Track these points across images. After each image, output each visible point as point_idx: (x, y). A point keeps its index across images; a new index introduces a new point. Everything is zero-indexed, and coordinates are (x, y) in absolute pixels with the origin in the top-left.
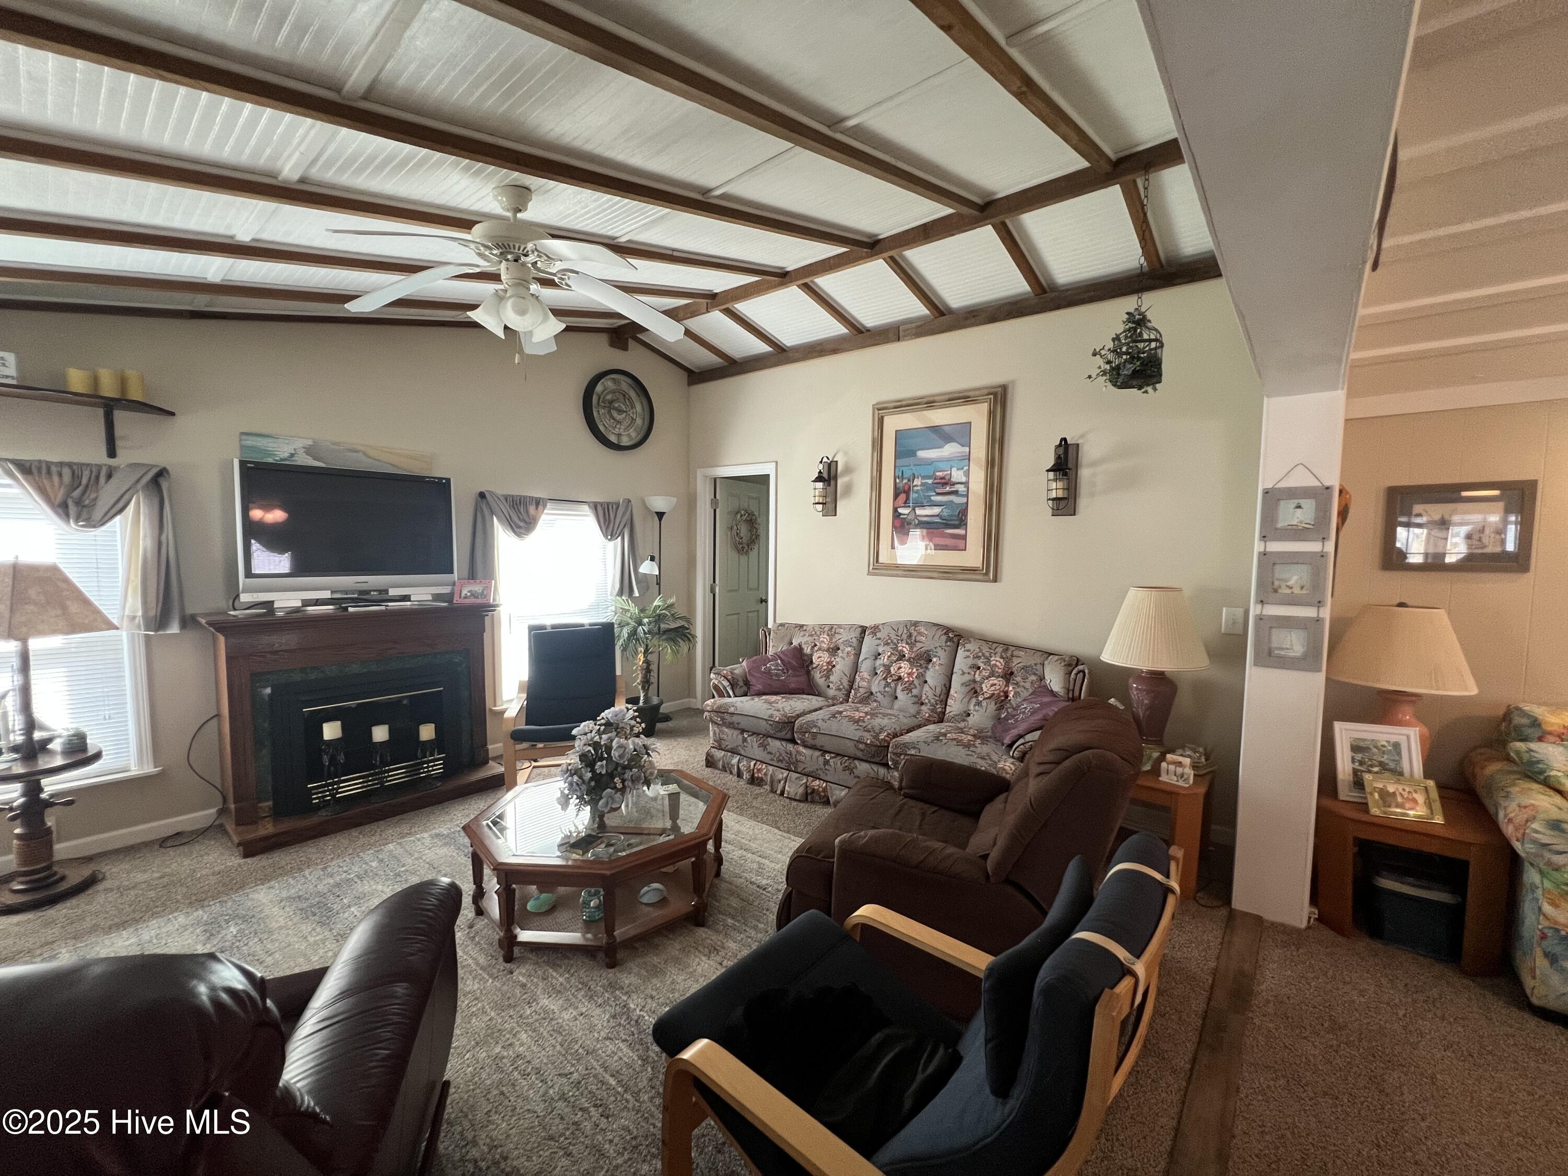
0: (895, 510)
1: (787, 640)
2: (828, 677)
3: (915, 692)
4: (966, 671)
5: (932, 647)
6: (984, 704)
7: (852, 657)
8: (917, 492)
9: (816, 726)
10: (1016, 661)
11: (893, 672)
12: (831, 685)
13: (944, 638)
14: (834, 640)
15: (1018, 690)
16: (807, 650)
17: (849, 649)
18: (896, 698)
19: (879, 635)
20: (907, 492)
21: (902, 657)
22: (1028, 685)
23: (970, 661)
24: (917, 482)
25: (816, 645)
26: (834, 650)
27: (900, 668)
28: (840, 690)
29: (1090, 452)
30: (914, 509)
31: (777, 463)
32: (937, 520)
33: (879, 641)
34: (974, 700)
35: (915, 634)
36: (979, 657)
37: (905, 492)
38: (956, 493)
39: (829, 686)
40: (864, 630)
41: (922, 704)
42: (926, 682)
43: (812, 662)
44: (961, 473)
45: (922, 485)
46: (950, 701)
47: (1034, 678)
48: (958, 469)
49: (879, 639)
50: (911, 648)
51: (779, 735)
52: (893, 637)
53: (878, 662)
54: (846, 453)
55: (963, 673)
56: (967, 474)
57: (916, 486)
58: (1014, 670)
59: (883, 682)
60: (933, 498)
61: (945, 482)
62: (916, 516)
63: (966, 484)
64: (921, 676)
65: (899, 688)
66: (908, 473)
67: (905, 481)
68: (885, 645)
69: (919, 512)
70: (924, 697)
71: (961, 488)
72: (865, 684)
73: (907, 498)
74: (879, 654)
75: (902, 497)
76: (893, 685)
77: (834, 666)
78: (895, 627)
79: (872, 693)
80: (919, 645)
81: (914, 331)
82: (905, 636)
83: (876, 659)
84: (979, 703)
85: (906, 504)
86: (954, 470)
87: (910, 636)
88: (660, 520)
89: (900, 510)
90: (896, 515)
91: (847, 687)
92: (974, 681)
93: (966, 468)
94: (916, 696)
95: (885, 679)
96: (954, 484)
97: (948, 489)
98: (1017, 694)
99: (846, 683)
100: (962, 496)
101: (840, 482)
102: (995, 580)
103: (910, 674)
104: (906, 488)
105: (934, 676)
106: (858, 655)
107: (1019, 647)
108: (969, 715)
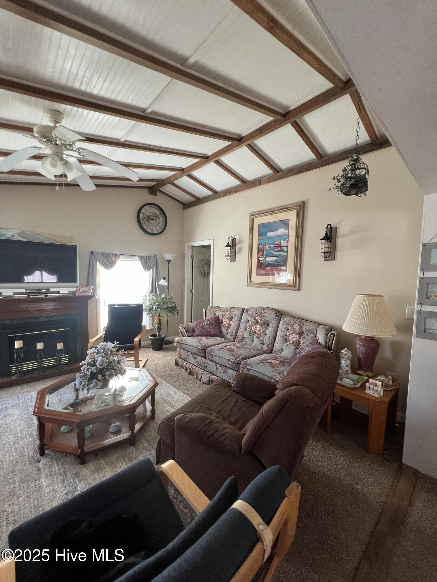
0: (258, 259)
1: (213, 313)
2: (228, 330)
3: (261, 338)
4: (283, 330)
5: (270, 319)
6: (289, 346)
7: (238, 322)
8: (267, 251)
9: (213, 352)
10: (305, 327)
11: (253, 329)
12: (229, 333)
13: (275, 315)
14: (231, 314)
15: (304, 340)
16: (221, 318)
17: (237, 318)
18: (254, 341)
19: (249, 313)
20: (263, 251)
21: (257, 323)
22: (309, 339)
23: (285, 326)
24: (267, 246)
25: (224, 316)
26: (231, 318)
27: (256, 327)
28: (231, 335)
29: (342, 231)
30: (265, 258)
31: (214, 240)
32: (275, 263)
33: (248, 315)
34: (285, 344)
35: (263, 313)
36: (288, 324)
37: (262, 251)
38: (282, 251)
39: (228, 334)
40: (243, 310)
41: (264, 344)
42: (266, 334)
43: (222, 323)
44: (285, 242)
45: (269, 247)
46: (275, 344)
47: (312, 335)
48: (284, 240)
49: (249, 314)
50: (261, 319)
51: (200, 354)
52: (254, 314)
53: (248, 324)
54: (239, 235)
55: (282, 331)
56: (287, 242)
57: (267, 248)
58: (304, 331)
59: (249, 333)
60: (273, 253)
61: (279, 246)
62: (267, 261)
63: (287, 246)
64: (264, 331)
65: (255, 336)
66: (263, 243)
67: (262, 246)
68: (251, 317)
69: (268, 259)
70: (265, 341)
71: (285, 248)
72: (241, 334)
73: (263, 253)
74: (248, 321)
75: (261, 253)
76: (252, 335)
77: (231, 325)
78: (255, 309)
79: (244, 338)
80: (264, 318)
81: (266, 180)
82: (259, 314)
83: (247, 323)
84: (287, 346)
85: (262, 257)
86: (282, 240)
87: (261, 313)
88: (169, 263)
89: (260, 259)
90: (259, 261)
91: (235, 334)
92: (286, 335)
93: (287, 240)
94: (261, 341)
95: (250, 332)
96: (282, 247)
97: (279, 249)
98: (304, 342)
99: (234, 333)
100: (285, 252)
101: (237, 247)
102: (299, 290)
103: (260, 330)
104: (263, 249)
105: (269, 332)
106: (240, 321)
107: (306, 320)
108: (283, 351)
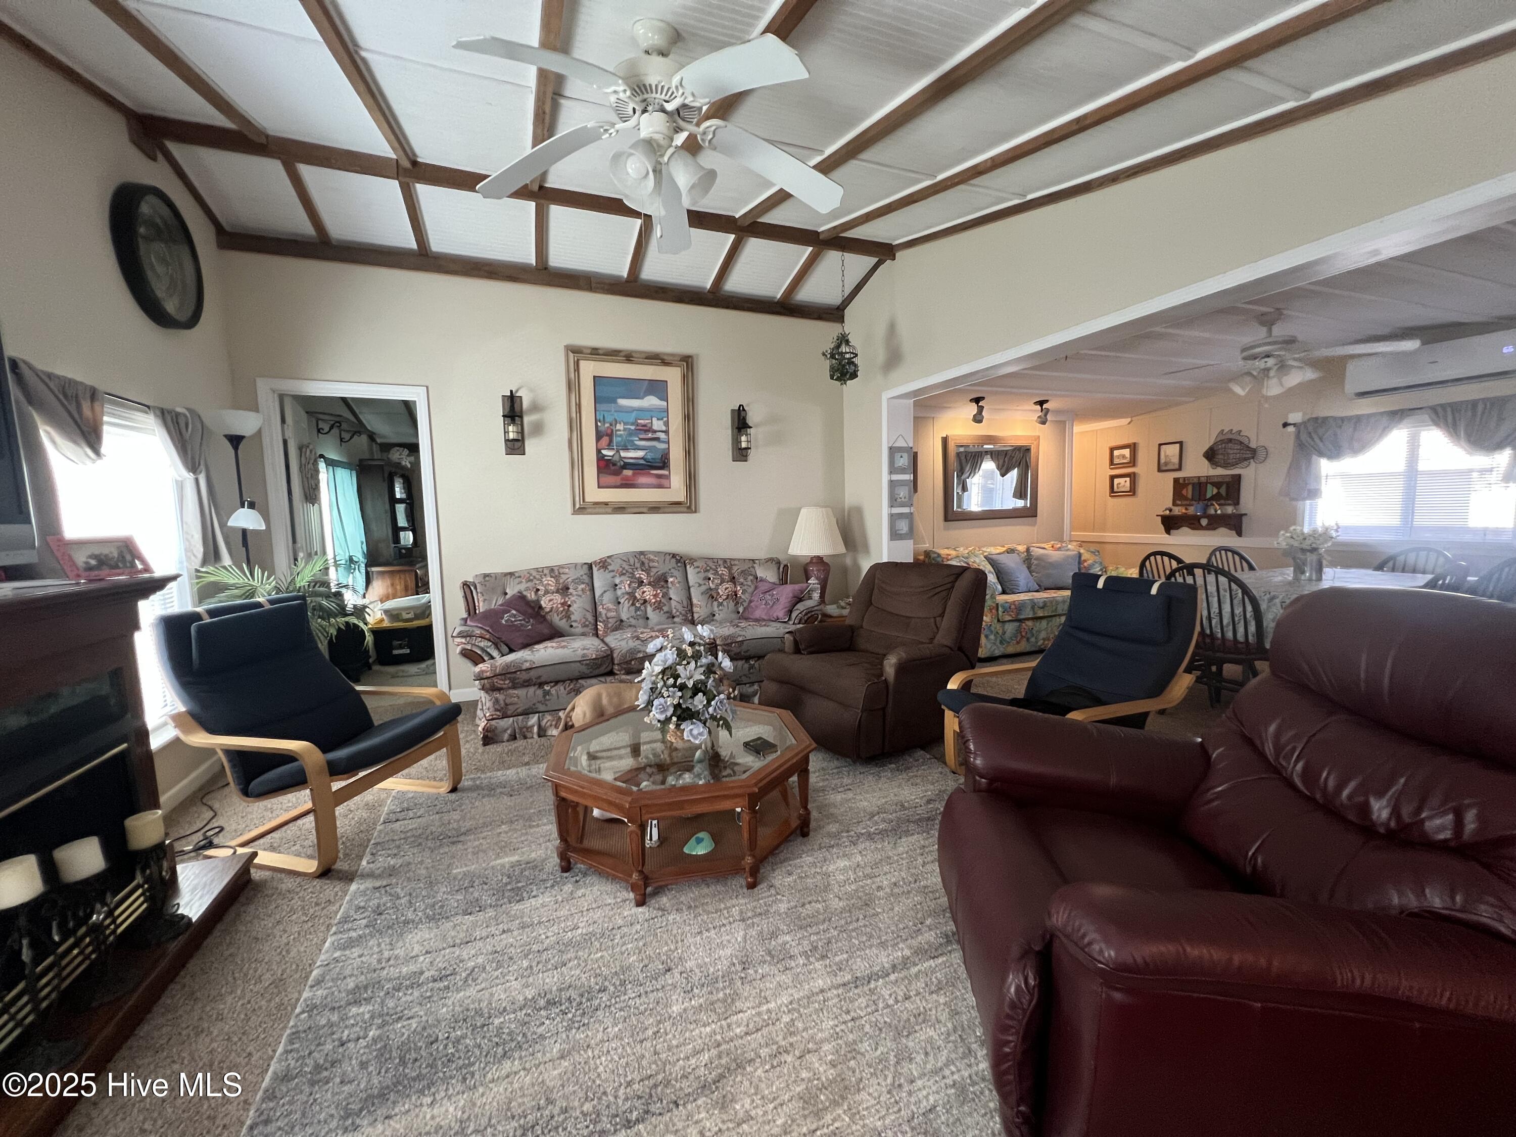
0: (599, 451)
1: (500, 590)
2: (568, 617)
3: (665, 609)
4: (702, 582)
5: (666, 570)
6: (725, 603)
7: (588, 593)
8: (621, 436)
10: (735, 568)
11: (638, 597)
12: (574, 624)
13: (674, 560)
14: (561, 581)
15: (745, 587)
16: (531, 596)
17: (583, 586)
18: (648, 618)
19: (610, 568)
20: (610, 435)
21: (641, 583)
22: (749, 583)
23: (702, 575)
24: (620, 427)
25: (538, 590)
26: (564, 590)
27: (644, 592)
28: (587, 626)
30: (618, 451)
31: (427, 387)
32: (642, 462)
33: (612, 574)
34: (715, 603)
35: (646, 562)
36: (708, 571)
37: (607, 435)
38: (657, 439)
39: (571, 626)
40: (590, 566)
41: (673, 617)
42: (670, 599)
43: (540, 607)
44: (661, 422)
45: (625, 430)
46: (695, 609)
47: (751, 577)
48: (658, 419)
49: (613, 571)
50: (648, 574)
52: (627, 567)
53: (619, 592)
54: (531, 390)
55: (700, 585)
56: (667, 424)
57: (619, 430)
58: (736, 575)
59: (633, 608)
60: (637, 443)
61: (647, 429)
62: (621, 458)
63: (666, 432)
64: (665, 595)
65: (649, 609)
66: (609, 419)
67: (607, 425)
68: (620, 576)
69: (623, 454)
70: (674, 611)
71: (662, 436)
72: (613, 614)
73: (611, 441)
74: (616, 585)
75: (605, 440)
76: (642, 608)
77: (569, 606)
78: (626, 558)
79: (622, 621)
80: (654, 571)
81: (606, 287)
82: (637, 565)
83: (615, 590)
84: (720, 604)
85: (609, 446)
86: (654, 420)
87: (643, 563)
88: (236, 448)
89: (604, 452)
90: (601, 458)
91: (593, 621)
92: (710, 589)
93: (665, 419)
94: (667, 612)
95: (633, 604)
96: (655, 432)
97: (650, 435)
98: (744, 592)
99: (590, 618)
100: (663, 442)
101: (526, 419)
102: (695, 512)
103: (655, 596)
104: (609, 432)
105: (676, 594)
106: (593, 589)
107: (734, 560)
108: (714, 615)
